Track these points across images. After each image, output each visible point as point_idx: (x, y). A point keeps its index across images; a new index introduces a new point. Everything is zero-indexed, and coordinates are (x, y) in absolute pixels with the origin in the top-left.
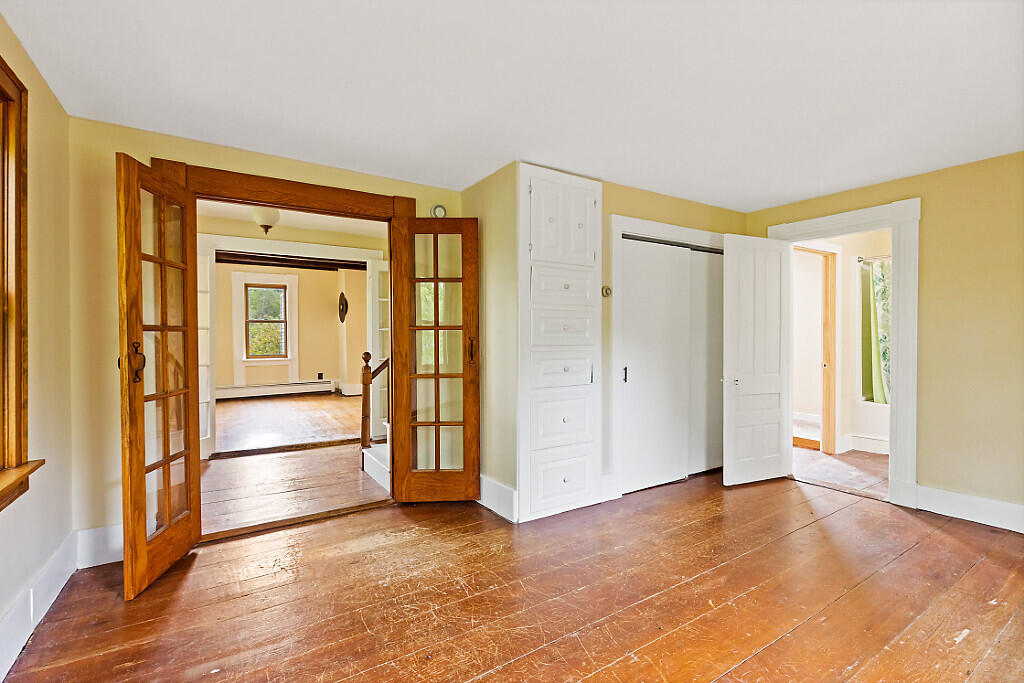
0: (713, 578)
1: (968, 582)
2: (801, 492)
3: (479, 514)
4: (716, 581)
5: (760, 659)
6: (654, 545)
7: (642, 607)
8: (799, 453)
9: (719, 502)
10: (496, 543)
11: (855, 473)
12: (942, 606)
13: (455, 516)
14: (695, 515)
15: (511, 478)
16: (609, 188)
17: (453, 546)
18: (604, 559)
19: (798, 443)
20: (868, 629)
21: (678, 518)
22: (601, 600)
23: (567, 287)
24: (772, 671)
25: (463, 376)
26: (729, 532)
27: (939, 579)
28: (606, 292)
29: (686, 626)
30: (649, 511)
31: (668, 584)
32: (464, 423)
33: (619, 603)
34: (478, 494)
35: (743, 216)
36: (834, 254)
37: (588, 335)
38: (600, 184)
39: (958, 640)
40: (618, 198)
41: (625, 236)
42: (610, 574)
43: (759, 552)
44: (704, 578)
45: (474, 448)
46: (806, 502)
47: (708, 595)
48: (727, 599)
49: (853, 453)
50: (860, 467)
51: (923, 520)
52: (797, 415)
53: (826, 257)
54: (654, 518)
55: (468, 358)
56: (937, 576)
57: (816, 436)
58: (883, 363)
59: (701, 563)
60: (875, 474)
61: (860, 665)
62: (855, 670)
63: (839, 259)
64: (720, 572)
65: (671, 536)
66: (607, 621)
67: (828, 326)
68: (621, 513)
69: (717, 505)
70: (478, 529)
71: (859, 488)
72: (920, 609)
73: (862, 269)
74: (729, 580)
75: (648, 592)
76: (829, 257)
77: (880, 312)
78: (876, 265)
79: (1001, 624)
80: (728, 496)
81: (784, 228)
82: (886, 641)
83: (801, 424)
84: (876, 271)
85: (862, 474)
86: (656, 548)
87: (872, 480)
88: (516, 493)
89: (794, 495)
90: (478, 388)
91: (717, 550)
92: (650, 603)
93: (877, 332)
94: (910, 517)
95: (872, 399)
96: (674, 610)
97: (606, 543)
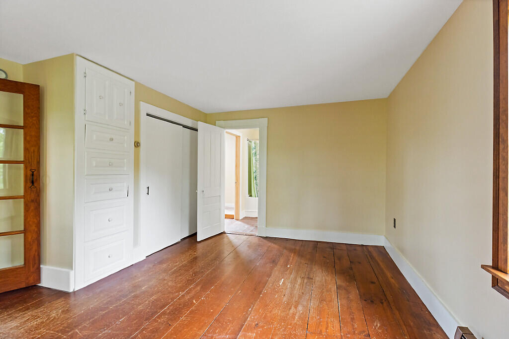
0: (194, 288)
1: (282, 261)
2: (228, 239)
3: (40, 293)
4: (196, 289)
5: (217, 320)
6: (165, 280)
7: (159, 317)
8: (227, 221)
9: (195, 250)
10: (55, 311)
11: (246, 226)
12: (276, 272)
13: (15, 301)
14: (184, 260)
15: (68, 262)
16: (139, 86)
17: (14, 324)
18: (136, 297)
19: (227, 217)
20: (255, 290)
21: (177, 262)
22: (135, 322)
23: (112, 140)
24: (222, 324)
25: (24, 197)
26: (201, 264)
27: (274, 262)
28: (137, 145)
29: (183, 318)
30: (161, 262)
31: (172, 299)
32: (25, 232)
33: (147, 319)
34: (39, 280)
35: (206, 115)
36: (239, 136)
37: (125, 169)
38: (134, 83)
39: (281, 284)
40: (143, 93)
41: (148, 115)
42: (140, 304)
43: (214, 269)
44: (190, 290)
45: (35, 247)
46: (230, 242)
47: (192, 298)
48: (202, 296)
49: (246, 218)
50: (248, 224)
51: (268, 241)
52: (226, 205)
53: (237, 137)
54: (164, 266)
55: (29, 184)
56: (274, 261)
57: (232, 213)
58: (255, 182)
59: (189, 282)
60: (253, 225)
61: (253, 307)
62: (252, 309)
63: (241, 138)
64: (197, 285)
65: (173, 273)
66: (140, 333)
67: (237, 166)
68: (146, 267)
69: (195, 252)
70: (38, 306)
71: (248, 232)
72: (269, 276)
73: (249, 144)
74: (202, 287)
75: (162, 308)
76: (238, 137)
77: (254, 161)
78: (253, 142)
79: (291, 274)
80: (199, 246)
81: (222, 123)
82: (260, 293)
83: (228, 208)
84: (253, 145)
85: (249, 226)
86: (165, 282)
87: (252, 228)
88: (72, 273)
89: (225, 240)
90: (39, 205)
91: (195, 273)
92: (164, 313)
93: (253, 169)
94: (264, 240)
95: (251, 196)
96: (176, 313)
97: (136, 287)
